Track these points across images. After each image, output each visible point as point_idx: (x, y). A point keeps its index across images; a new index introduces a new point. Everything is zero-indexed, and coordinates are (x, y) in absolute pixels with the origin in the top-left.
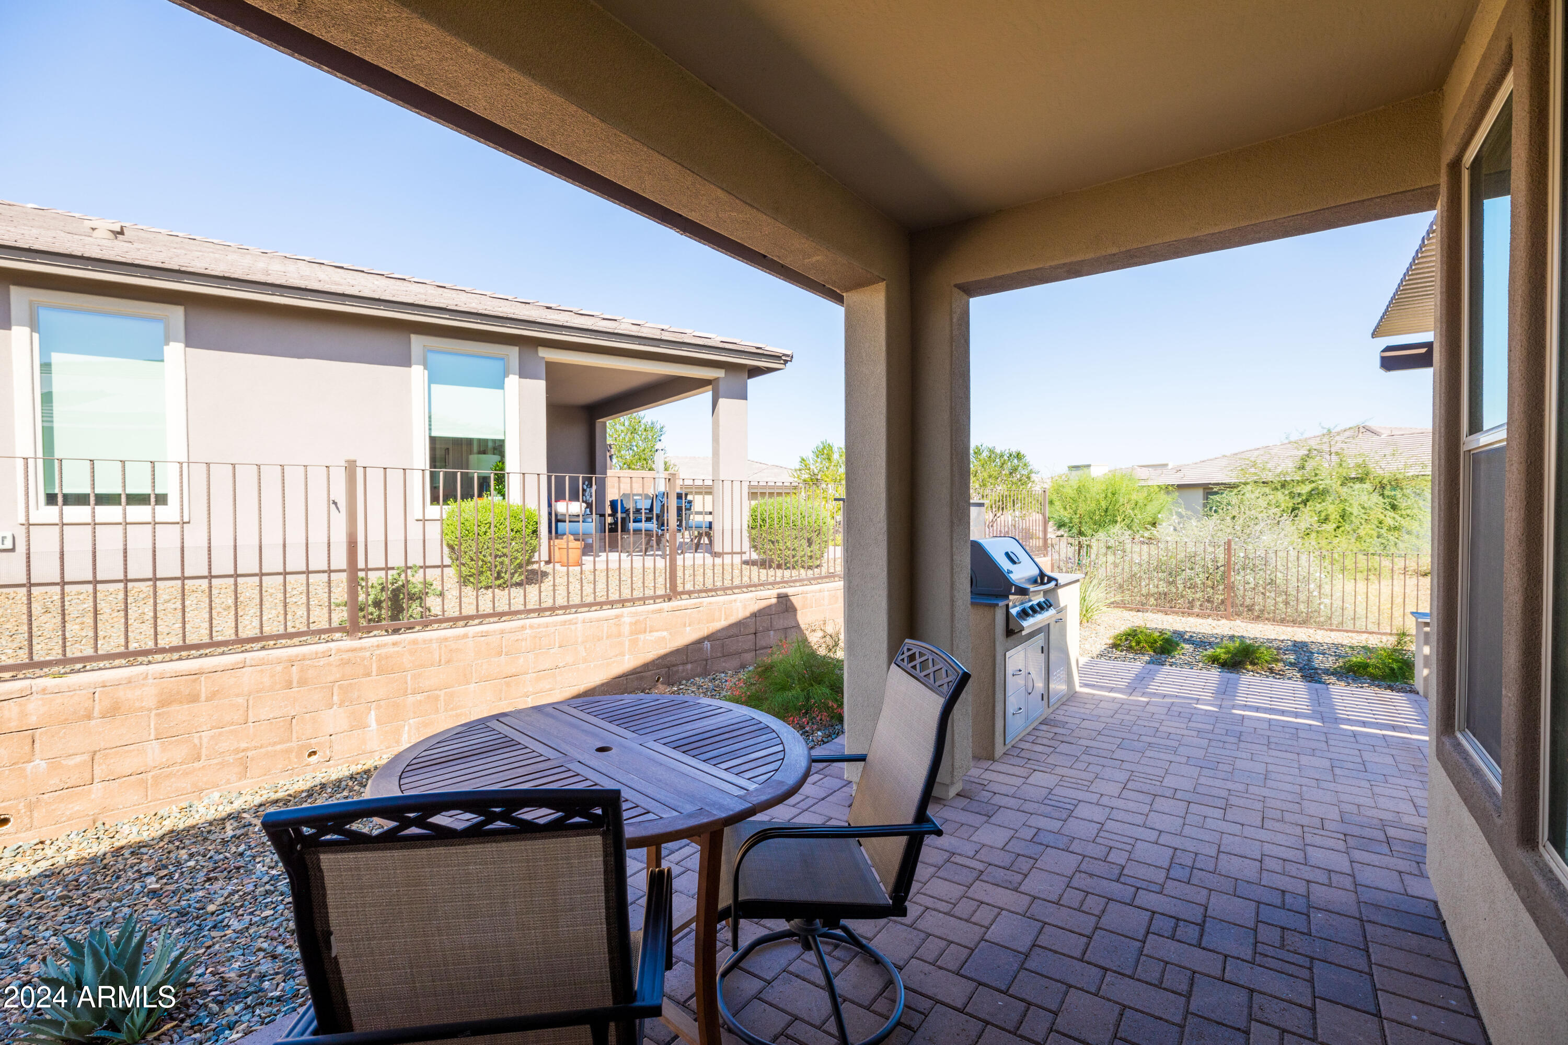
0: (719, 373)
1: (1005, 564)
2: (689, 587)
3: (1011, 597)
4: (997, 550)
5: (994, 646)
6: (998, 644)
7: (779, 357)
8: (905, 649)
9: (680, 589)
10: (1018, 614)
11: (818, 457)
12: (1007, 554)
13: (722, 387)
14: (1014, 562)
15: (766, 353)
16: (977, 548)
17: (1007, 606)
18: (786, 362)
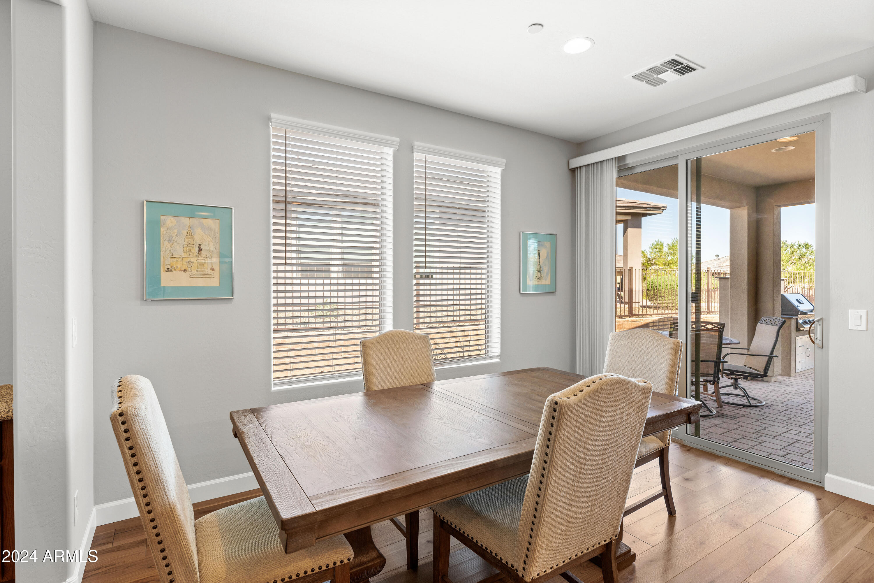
0: (629, 218)
1: (796, 304)
2: (637, 313)
3: (799, 316)
4: (792, 298)
5: (791, 333)
6: (792, 333)
7: (660, 208)
8: (763, 319)
9: (634, 313)
10: (803, 323)
11: (652, 249)
12: (797, 300)
13: (629, 224)
14: (800, 303)
15: (653, 206)
16: (783, 298)
17: (797, 319)
18: (663, 210)
